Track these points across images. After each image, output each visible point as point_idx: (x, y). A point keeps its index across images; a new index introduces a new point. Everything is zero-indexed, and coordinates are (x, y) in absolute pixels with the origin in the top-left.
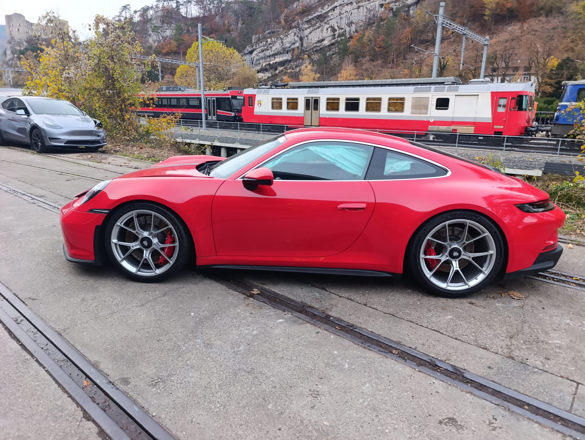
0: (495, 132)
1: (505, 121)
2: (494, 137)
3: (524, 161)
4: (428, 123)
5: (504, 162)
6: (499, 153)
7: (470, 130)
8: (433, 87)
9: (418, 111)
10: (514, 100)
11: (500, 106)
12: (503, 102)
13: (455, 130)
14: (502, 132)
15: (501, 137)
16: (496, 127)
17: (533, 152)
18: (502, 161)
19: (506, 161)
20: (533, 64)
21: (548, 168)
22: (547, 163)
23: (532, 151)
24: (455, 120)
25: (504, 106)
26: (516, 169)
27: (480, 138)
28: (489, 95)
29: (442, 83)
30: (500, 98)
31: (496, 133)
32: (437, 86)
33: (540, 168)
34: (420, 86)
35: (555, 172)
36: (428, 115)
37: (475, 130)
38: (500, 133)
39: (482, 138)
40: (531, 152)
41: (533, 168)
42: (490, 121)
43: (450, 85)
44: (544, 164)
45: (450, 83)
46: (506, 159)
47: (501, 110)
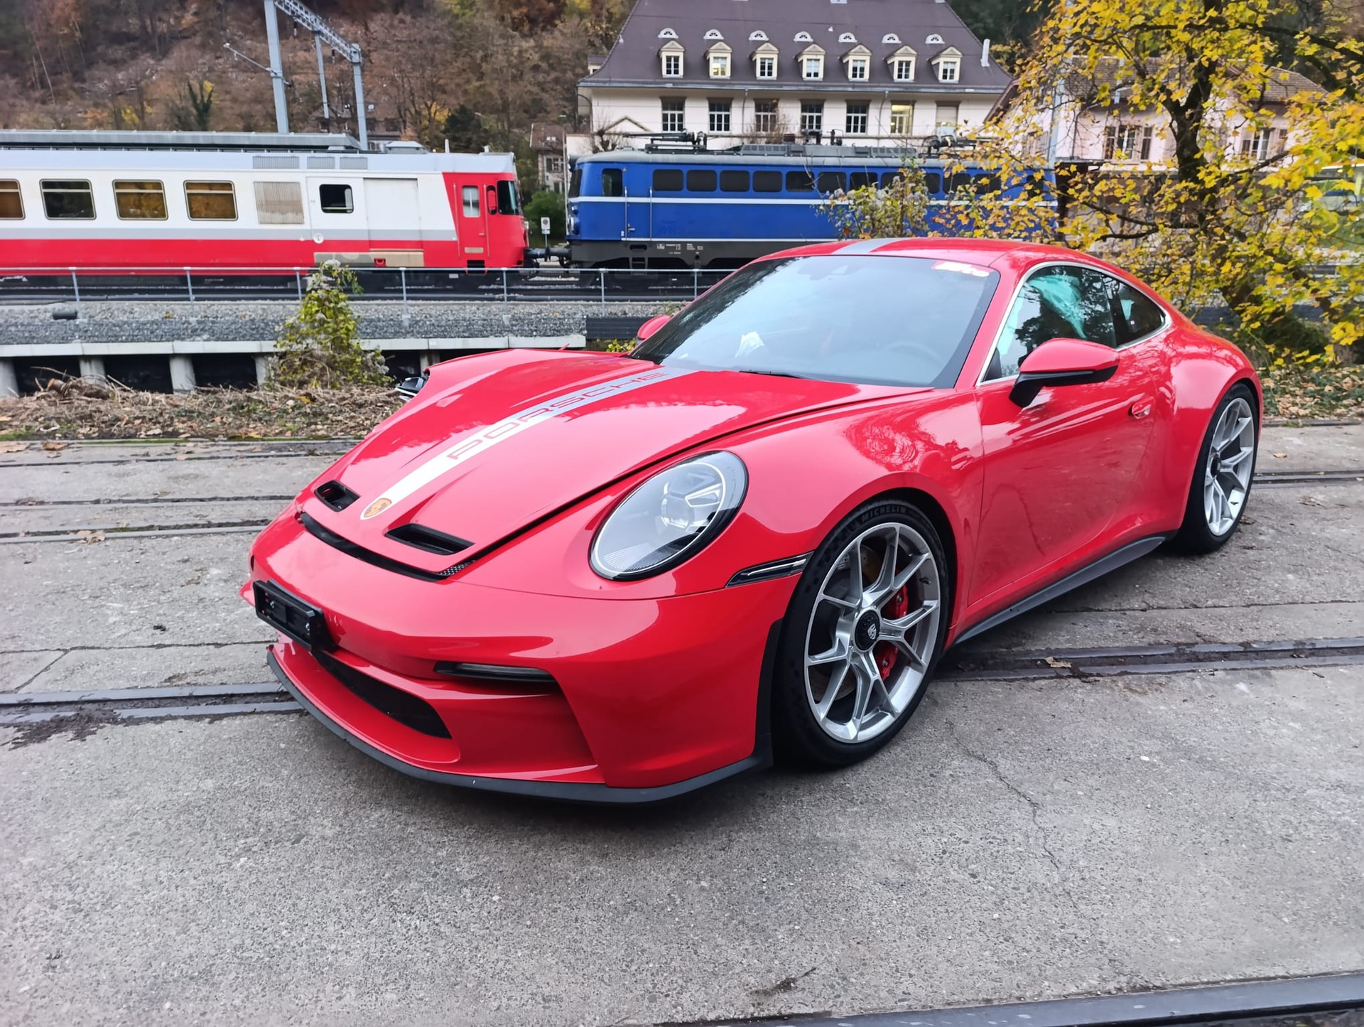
0: (469, 262)
1: (485, 236)
2: (469, 272)
3: (547, 319)
4: (310, 246)
5: (512, 325)
6: (494, 307)
7: (416, 260)
8: (303, 156)
9: (278, 217)
10: (491, 192)
11: (467, 204)
12: (471, 195)
13: (380, 261)
14: (483, 262)
15: (483, 272)
16: (467, 250)
17: (552, 300)
18: (507, 323)
19: (514, 323)
20: (408, 115)
21: (593, 330)
22: (588, 319)
23: (549, 297)
24: (375, 238)
25: (476, 204)
26: (538, 338)
27: (452, 276)
28: (441, 178)
29: (324, 148)
30: (465, 187)
31: (471, 263)
32: (312, 154)
33: (580, 331)
34: (265, 154)
35: (606, 335)
36: (306, 226)
37: (426, 259)
38: (480, 263)
39: (456, 276)
40: (547, 300)
41: (568, 332)
42: (455, 238)
43: (343, 152)
44: (584, 322)
45: (342, 148)
46: (513, 318)
47: (471, 213)
